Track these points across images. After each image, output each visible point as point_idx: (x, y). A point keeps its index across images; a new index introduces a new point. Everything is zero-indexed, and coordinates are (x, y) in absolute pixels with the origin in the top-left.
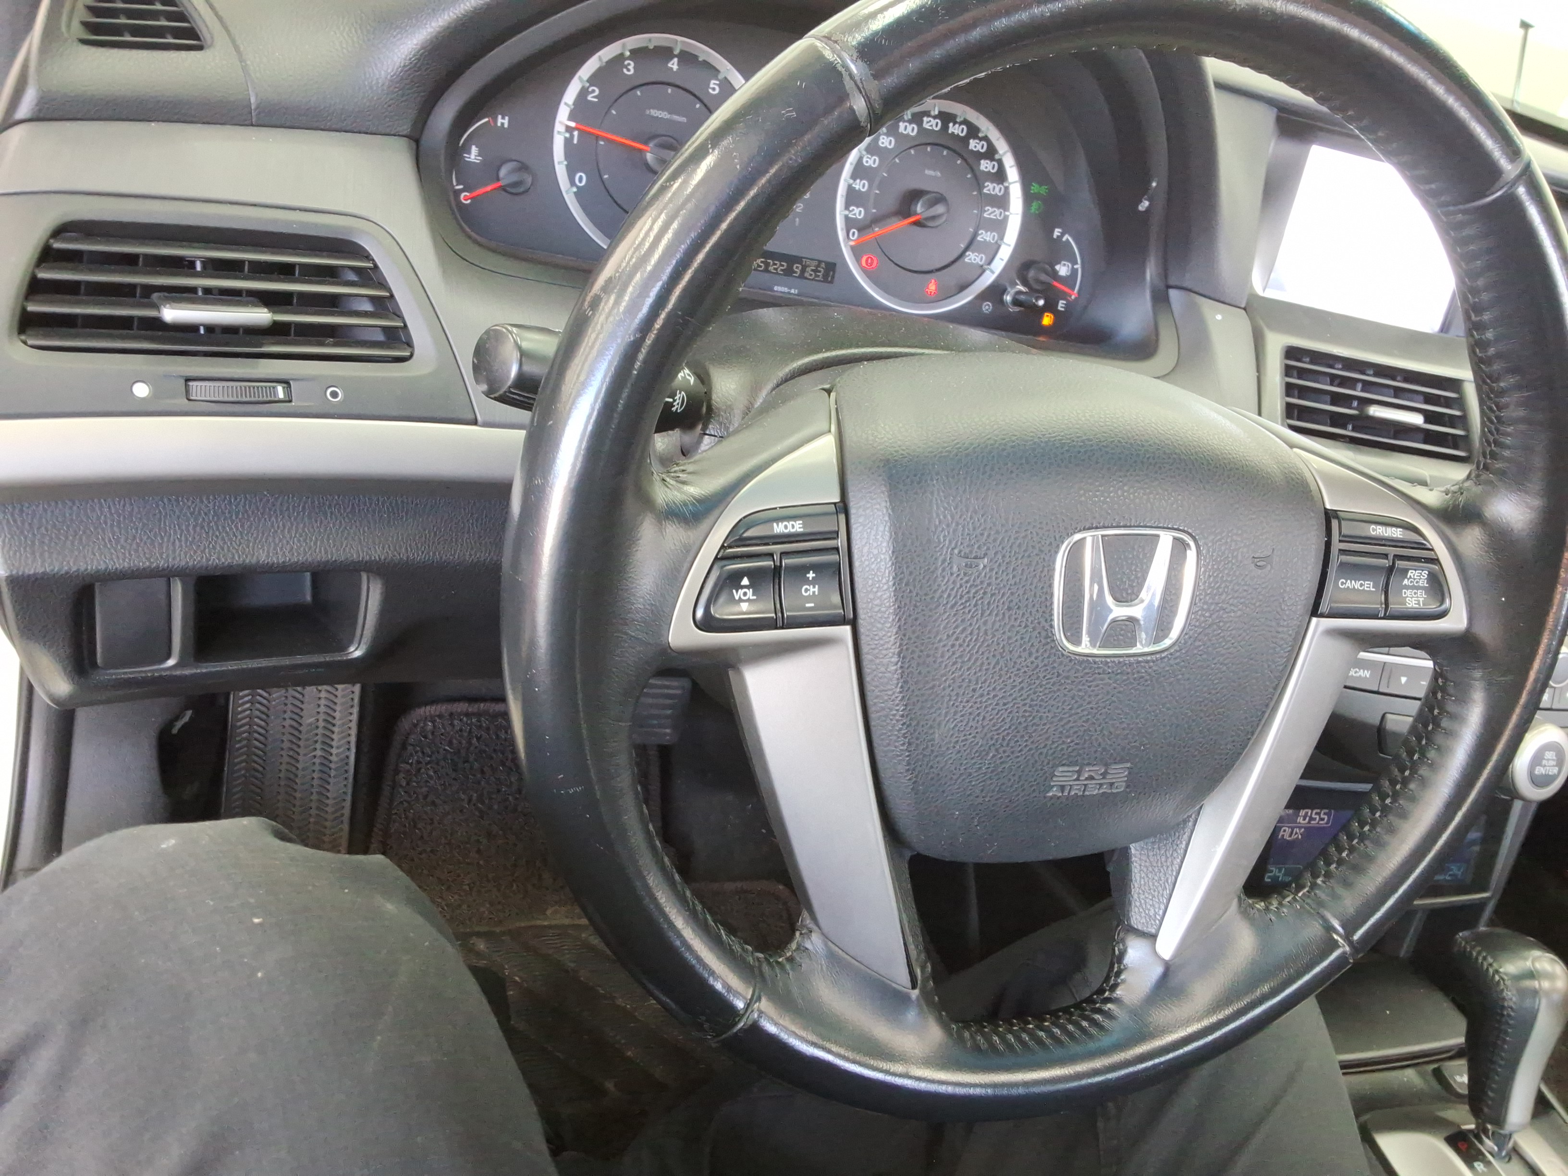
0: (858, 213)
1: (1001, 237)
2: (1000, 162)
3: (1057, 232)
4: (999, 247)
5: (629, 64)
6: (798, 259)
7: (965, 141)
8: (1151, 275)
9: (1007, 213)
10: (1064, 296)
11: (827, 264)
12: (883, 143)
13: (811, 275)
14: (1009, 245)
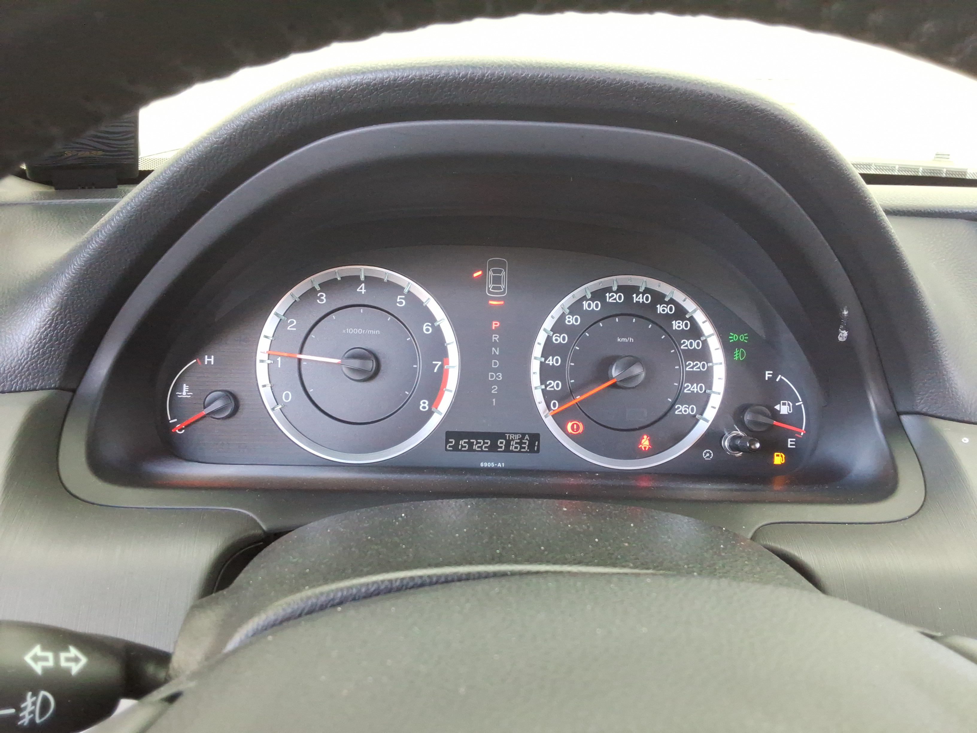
0: (555, 385)
1: (709, 386)
2: (692, 319)
3: (768, 374)
4: (708, 396)
5: (322, 296)
6: (502, 435)
7: (652, 306)
8: (876, 405)
9: (710, 364)
10: (792, 434)
11: (530, 435)
12: (569, 322)
13: (516, 448)
14: (719, 394)
